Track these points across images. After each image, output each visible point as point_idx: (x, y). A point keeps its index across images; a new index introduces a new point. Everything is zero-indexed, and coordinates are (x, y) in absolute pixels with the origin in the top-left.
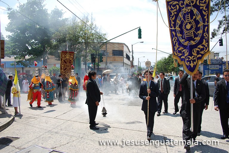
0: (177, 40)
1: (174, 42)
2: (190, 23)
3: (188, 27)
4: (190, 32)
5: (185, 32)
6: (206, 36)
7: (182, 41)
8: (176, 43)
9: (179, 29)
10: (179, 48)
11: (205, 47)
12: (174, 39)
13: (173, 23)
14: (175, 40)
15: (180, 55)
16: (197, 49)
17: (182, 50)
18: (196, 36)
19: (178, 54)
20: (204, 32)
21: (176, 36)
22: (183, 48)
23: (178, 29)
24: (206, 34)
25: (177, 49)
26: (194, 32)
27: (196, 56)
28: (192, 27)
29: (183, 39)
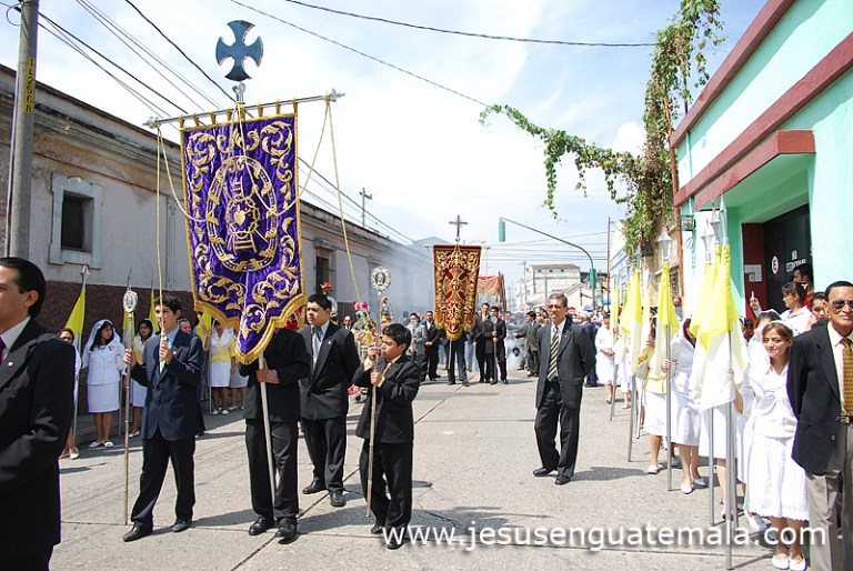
0: (208, 255)
1: (199, 260)
2: (243, 207)
3: (241, 216)
4: (244, 234)
5: (233, 232)
6: (288, 245)
7: (225, 258)
8: (204, 264)
9: (216, 222)
10: (216, 280)
11: (287, 278)
12: (198, 250)
13: (198, 199)
14: (201, 254)
15: (222, 299)
16: (265, 284)
17: (228, 285)
18: (261, 244)
19: (213, 299)
20: (280, 234)
21: (206, 240)
22: (229, 281)
23: (211, 218)
24: (287, 239)
25: (210, 283)
26: (255, 235)
27: (265, 305)
28: (249, 219)
29: (227, 252)
